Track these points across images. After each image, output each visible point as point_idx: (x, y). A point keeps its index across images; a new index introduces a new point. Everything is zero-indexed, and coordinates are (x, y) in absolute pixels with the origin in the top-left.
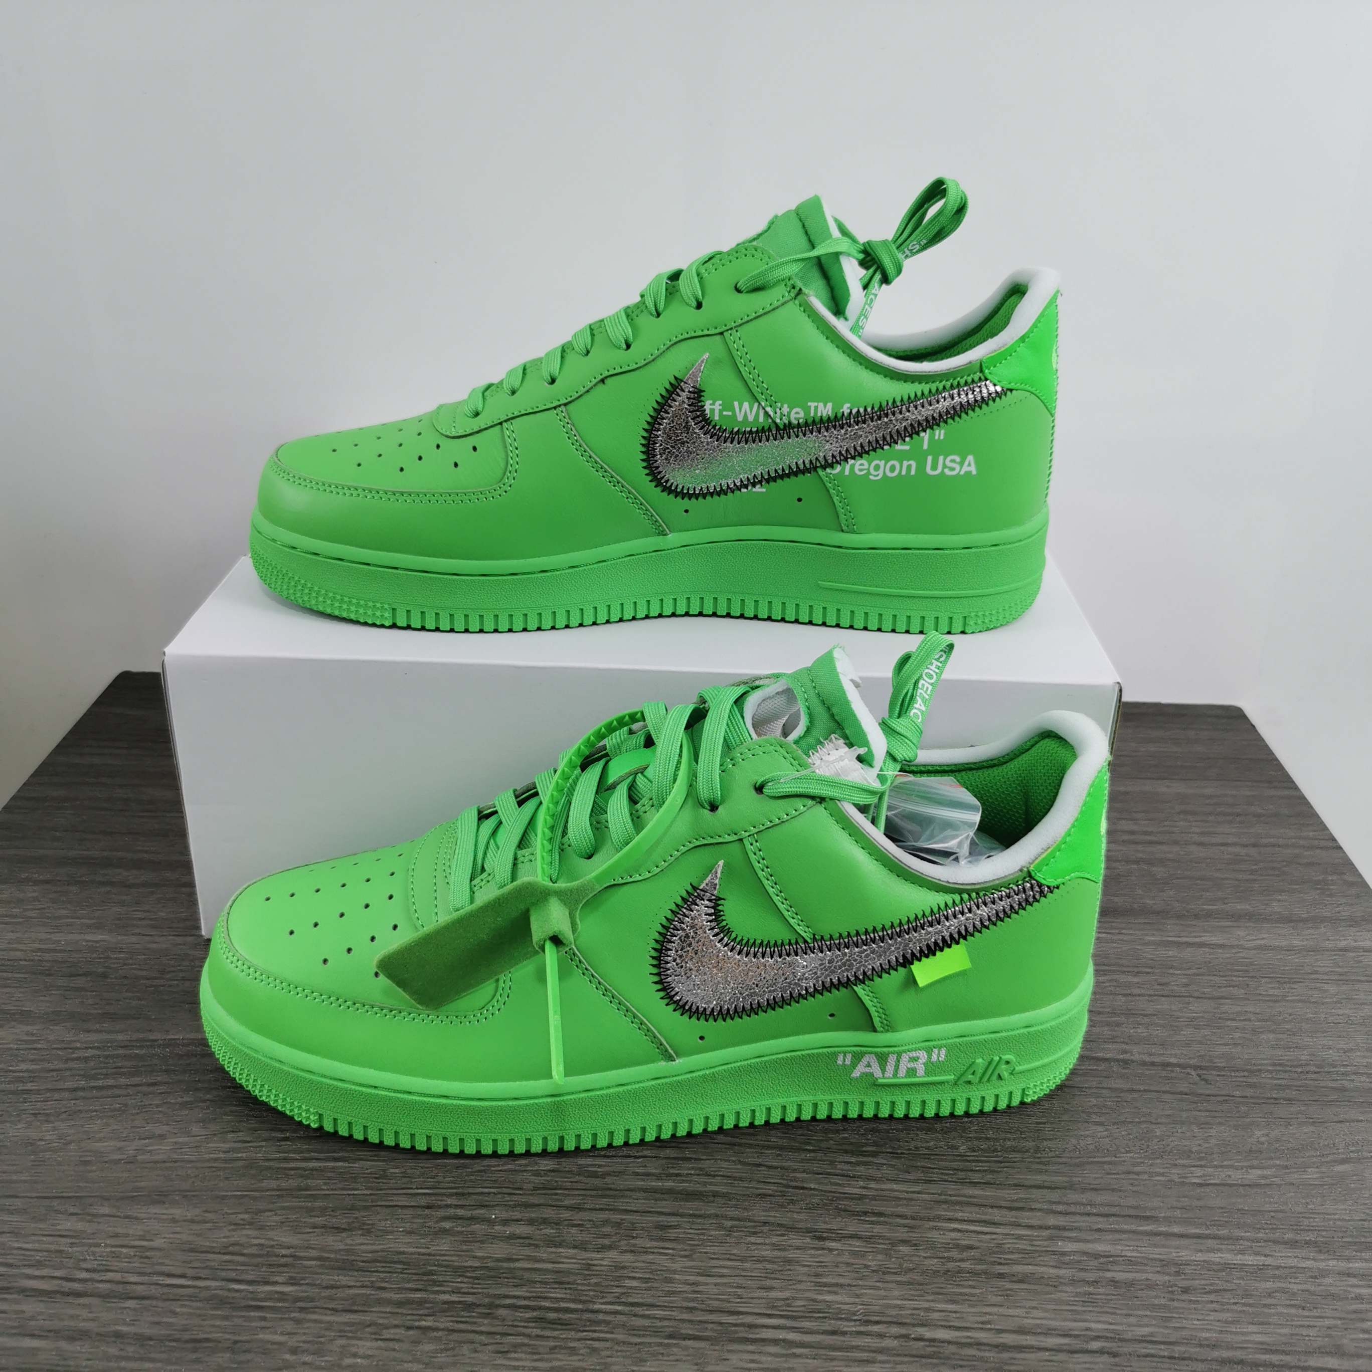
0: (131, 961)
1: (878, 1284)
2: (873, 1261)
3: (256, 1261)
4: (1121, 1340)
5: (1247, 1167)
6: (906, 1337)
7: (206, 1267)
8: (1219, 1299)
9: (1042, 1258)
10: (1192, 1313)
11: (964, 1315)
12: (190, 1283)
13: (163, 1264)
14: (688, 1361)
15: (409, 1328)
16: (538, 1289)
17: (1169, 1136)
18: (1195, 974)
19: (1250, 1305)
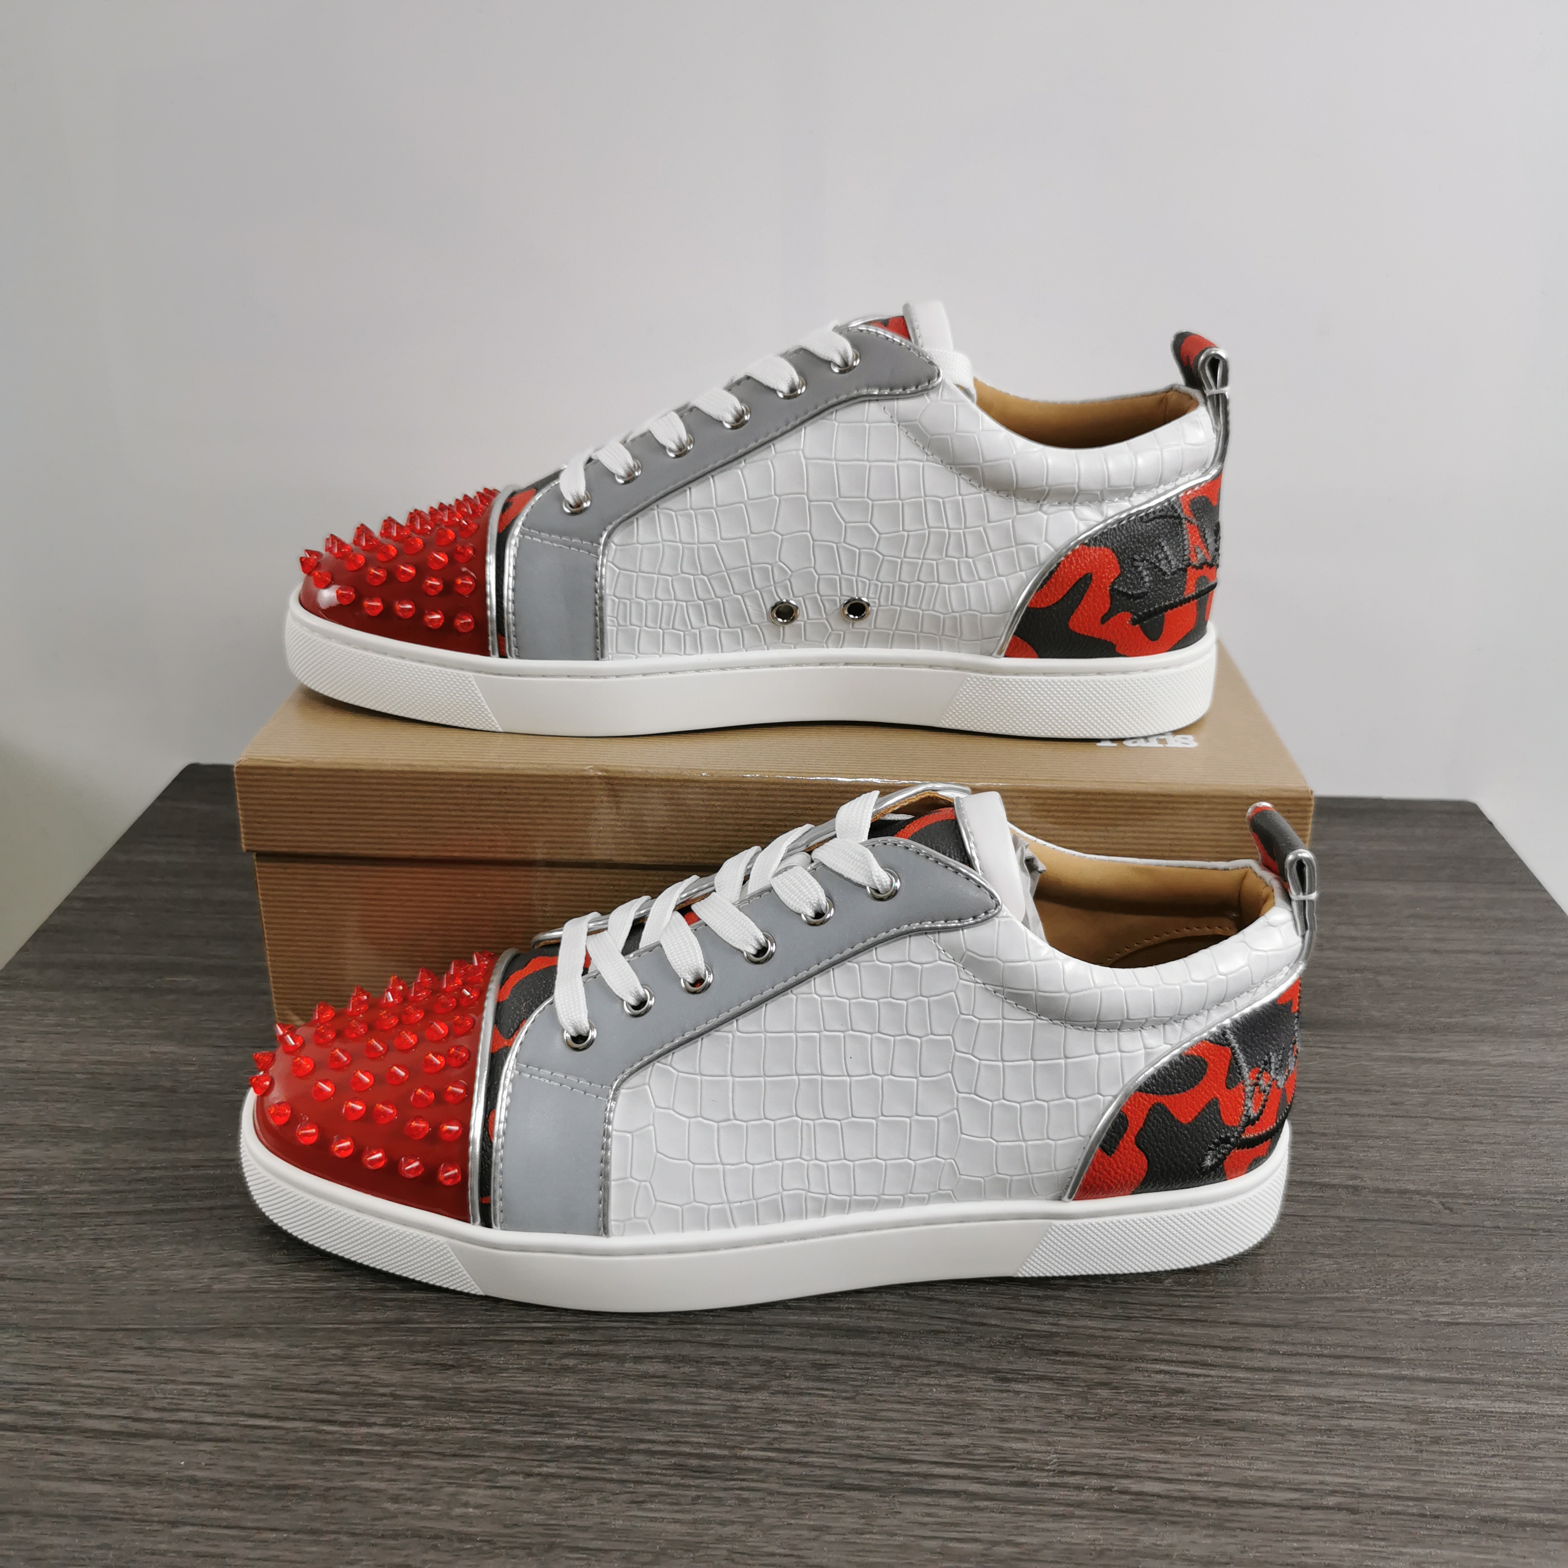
0: (202, 1074)
1: (1073, 1431)
2: (1067, 1406)
3: (350, 1400)
4: (1362, 1495)
5: (1502, 1304)
6: (1109, 1489)
7: (293, 1407)
8: (1476, 1450)
9: (1265, 1404)
10: (1443, 1467)
11: (1174, 1466)
12: (274, 1424)
13: (241, 1403)
14: (853, 1513)
15: (529, 1475)
16: (677, 1433)
17: (1409, 1270)
18: (1433, 1093)
19: (1512, 1458)
